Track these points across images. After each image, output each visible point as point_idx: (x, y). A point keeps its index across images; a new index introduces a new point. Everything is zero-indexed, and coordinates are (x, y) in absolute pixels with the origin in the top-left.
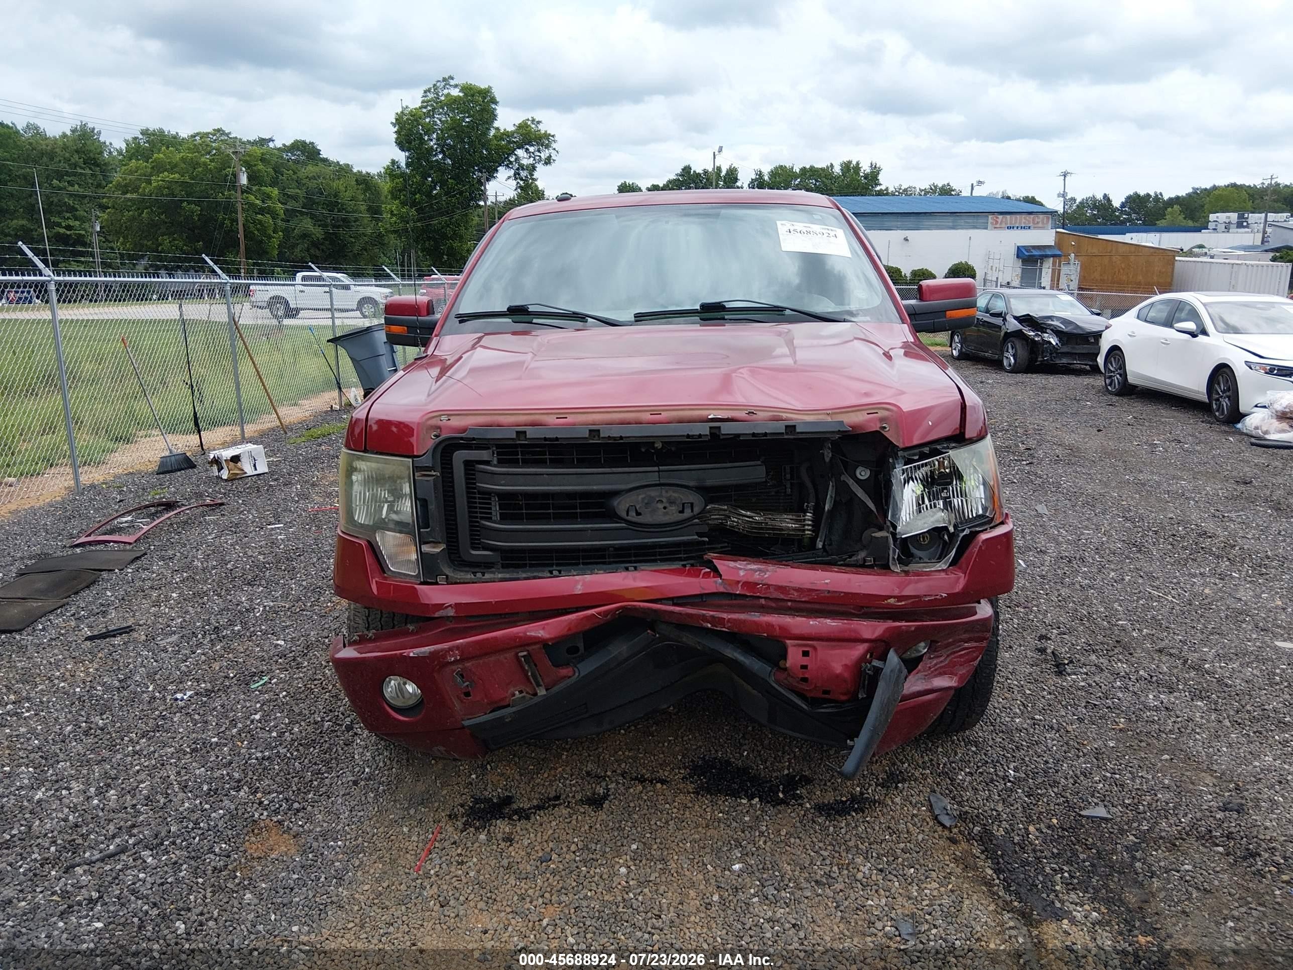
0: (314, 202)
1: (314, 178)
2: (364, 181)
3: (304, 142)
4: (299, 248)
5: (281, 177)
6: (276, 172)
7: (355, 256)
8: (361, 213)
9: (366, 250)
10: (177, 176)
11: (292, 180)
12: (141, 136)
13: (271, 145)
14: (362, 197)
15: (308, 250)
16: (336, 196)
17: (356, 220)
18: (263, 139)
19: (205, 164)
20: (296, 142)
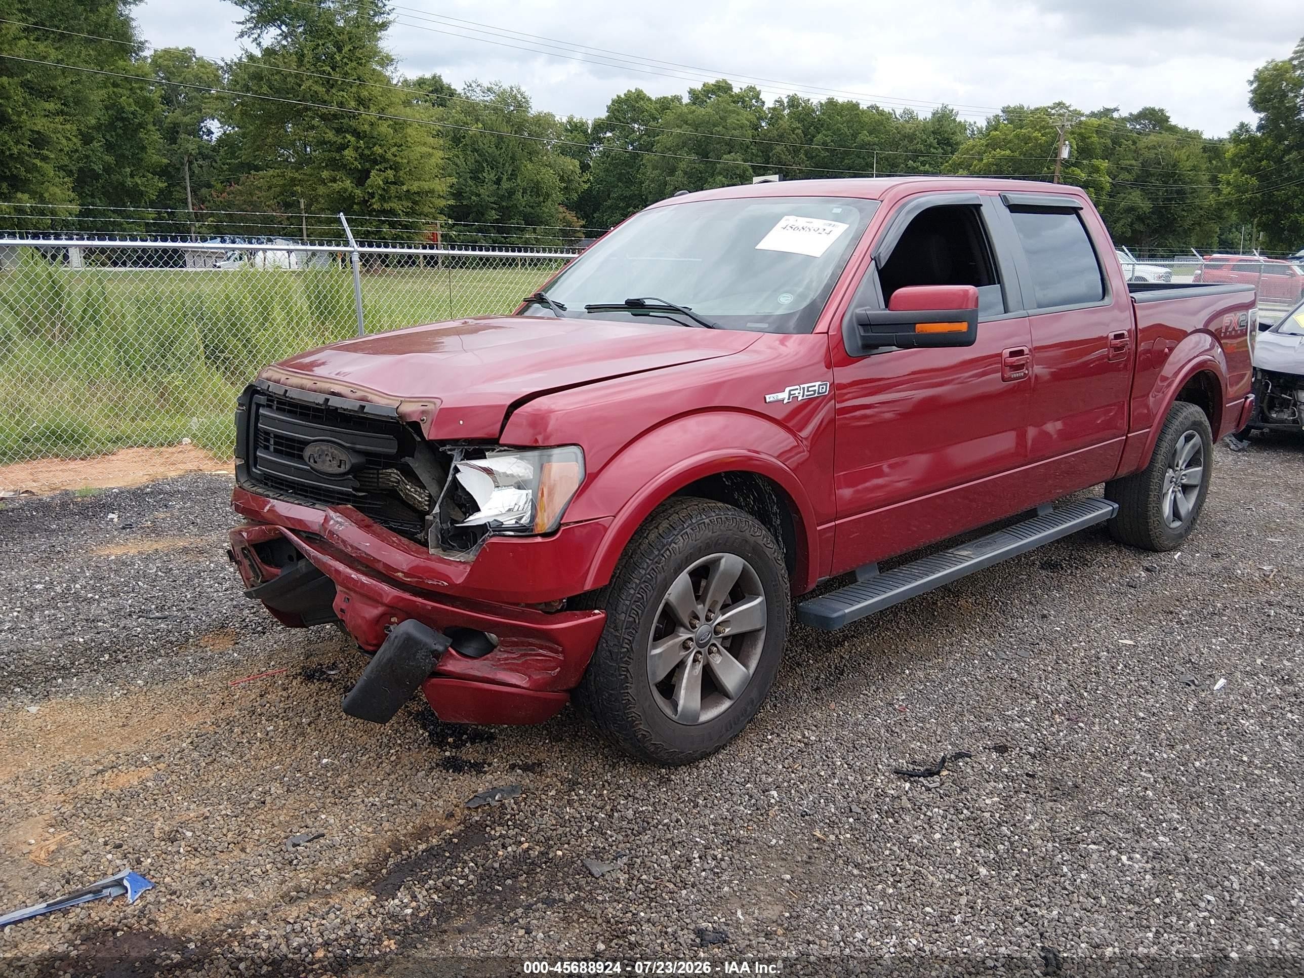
0: (1149, 174)
1: (1154, 147)
2: (1213, 149)
3: (1153, 110)
4: (1122, 222)
5: (1118, 148)
6: (1114, 143)
7: (1185, 231)
8: (1201, 183)
9: (1199, 224)
10: (1008, 152)
11: (1130, 150)
12: (1001, 114)
13: (1116, 115)
14: (1204, 167)
15: (1132, 224)
16: (1174, 165)
17: (1194, 191)
18: (1108, 110)
19: (1036, 139)
20: (1145, 109)
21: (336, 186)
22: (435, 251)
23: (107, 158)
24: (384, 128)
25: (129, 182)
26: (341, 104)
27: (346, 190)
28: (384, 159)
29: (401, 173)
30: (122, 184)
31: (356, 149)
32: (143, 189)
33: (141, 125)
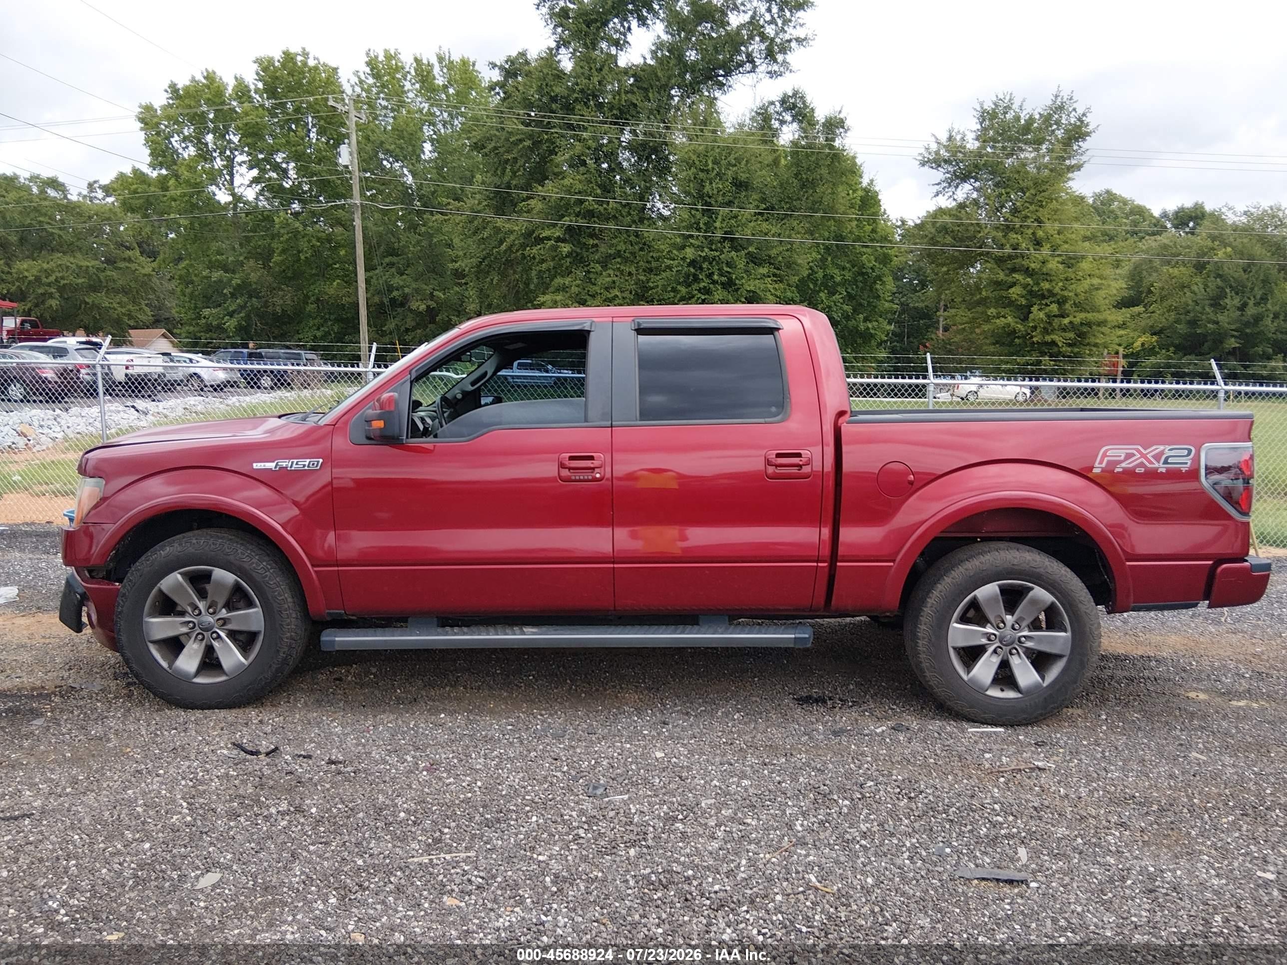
21: (1001, 322)
22: (1096, 384)
23: (845, 307)
24: (1053, 265)
25: (862, 327)
26: (1015, 247)
27: (1009, 325)
28: (1051, 293)
29: (1067, 306)
30: (856, 328)
31: (1025, 286)
32: (872, 331)
33: (879, 278)
